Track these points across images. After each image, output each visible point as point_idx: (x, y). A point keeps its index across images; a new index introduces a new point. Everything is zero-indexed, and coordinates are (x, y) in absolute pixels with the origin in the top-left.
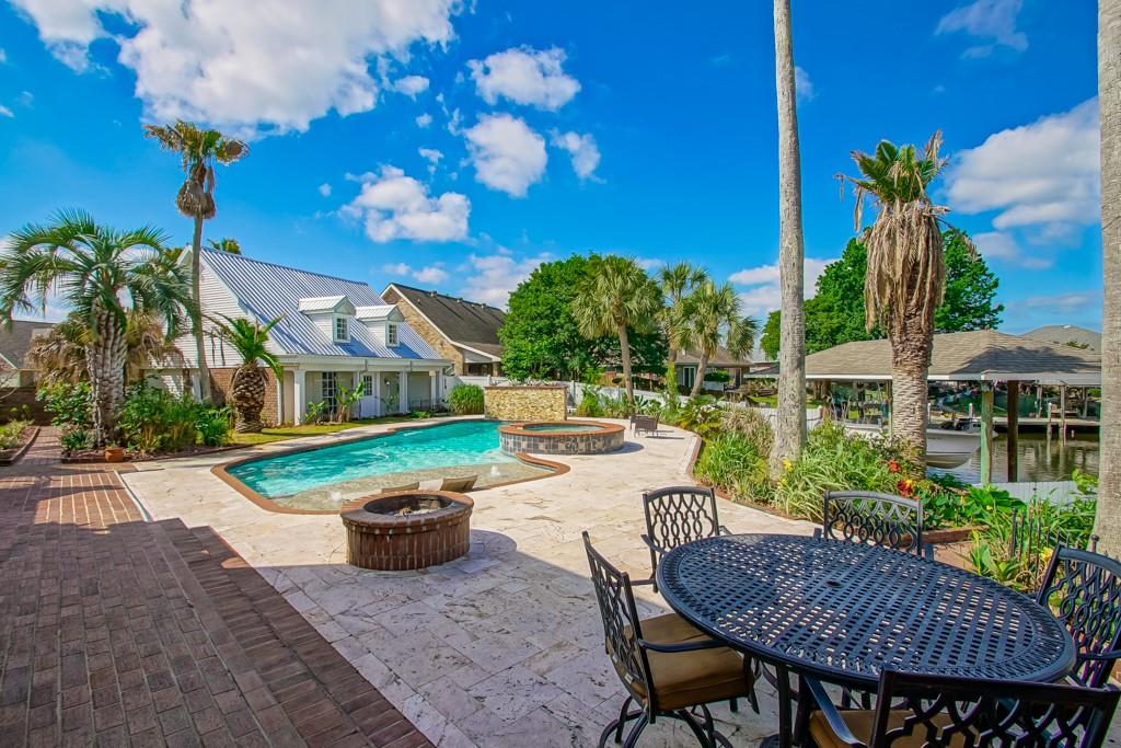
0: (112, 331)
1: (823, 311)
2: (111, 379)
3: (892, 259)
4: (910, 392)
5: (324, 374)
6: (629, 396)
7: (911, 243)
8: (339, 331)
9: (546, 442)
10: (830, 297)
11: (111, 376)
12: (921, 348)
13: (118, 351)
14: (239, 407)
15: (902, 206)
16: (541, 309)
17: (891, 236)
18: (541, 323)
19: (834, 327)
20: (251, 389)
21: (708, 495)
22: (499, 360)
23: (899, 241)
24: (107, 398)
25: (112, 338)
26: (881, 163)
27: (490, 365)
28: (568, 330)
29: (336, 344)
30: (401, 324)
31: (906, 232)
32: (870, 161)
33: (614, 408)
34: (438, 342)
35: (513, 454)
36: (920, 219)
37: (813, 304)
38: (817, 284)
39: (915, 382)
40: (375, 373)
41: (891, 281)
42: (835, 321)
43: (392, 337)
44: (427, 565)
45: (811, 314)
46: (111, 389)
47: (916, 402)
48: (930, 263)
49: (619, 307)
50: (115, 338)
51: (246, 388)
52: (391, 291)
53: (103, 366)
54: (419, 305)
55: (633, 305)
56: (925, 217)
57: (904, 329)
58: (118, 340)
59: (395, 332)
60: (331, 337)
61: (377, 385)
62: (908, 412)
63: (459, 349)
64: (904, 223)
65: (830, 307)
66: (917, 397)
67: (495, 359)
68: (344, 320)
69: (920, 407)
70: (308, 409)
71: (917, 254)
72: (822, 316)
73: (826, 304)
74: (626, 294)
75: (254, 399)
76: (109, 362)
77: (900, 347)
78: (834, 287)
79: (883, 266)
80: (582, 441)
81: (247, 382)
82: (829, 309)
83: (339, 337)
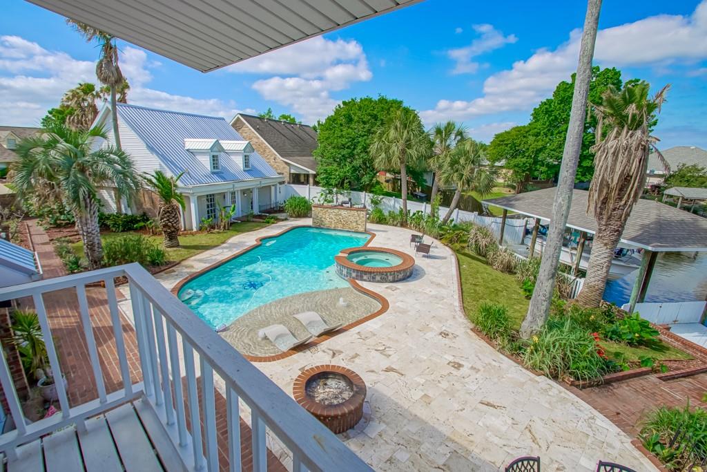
0: (88, 201)
1: (533, 136)
2: (93, 232)
3: (613, 170)
4: (603, 256)
5: (207, 196)
6: (404, 210)
7: (629, 161)
8: (214, 164)
9: (368, 275)
10: (539, 125)
11: (93, 230)
12: (618, 231)
13: (94, 214)
14: (165, 232)
15: (627, 132)
16: (344, 141)
17: (615, 154)
18: (345, 152)
19: (539, 147)
20: (171, 220)
21: (536, 461)
22: (314, 173)
23: (620, 158)
24: (92, 244)
25: (89, 206)
26: (622, 102)
27: (307, 176)
28: (362, 157)
29: (213, 173)
30: (252, 154)
31: (626, 153)
32: (615, 101)
33: (394, 218)
34: (273, 157)
35: (346, 278)
36: (638, 147)
37: (526, 130)
38: (532, 115)
39: (607, 251)
40: (238, 191)
41: (608, 185)
42: (540, 143)
43: (246, 163)
44: (347, 430)
45: (524, 137)
46: (94, 238)
47: (605, 262)
48: (638, 178)
49: (403, 152)
50: (91, 205)
51: (168, 220)
52: (238, 118)
53: (86, 224)
54: (258, 130)
55: (413, 152)
56: (642, 145)
57: (609, 218)
58: (92, 207)
59: (248, 160)
60: (209, 169)
61: (239, 197)
62: (599, 268)
63: (286, 163)
64: (627, 148)
65: (538, 133)
66: (607, 259)
67: (312, 172)
68: (217, 156)
69: (608, 266)
70: (201, 222)
71: (630, 170)
72: (531, 139)
73: (536, 130)
74: (408, 144)
75: (174, 227)
76: (89, 222)
77: (603, 228)
78: (545, 119)
79: (605, 175)
80: (391, 275)
81: (168, 216)
82: (537, 135)
83: (214, 167)
